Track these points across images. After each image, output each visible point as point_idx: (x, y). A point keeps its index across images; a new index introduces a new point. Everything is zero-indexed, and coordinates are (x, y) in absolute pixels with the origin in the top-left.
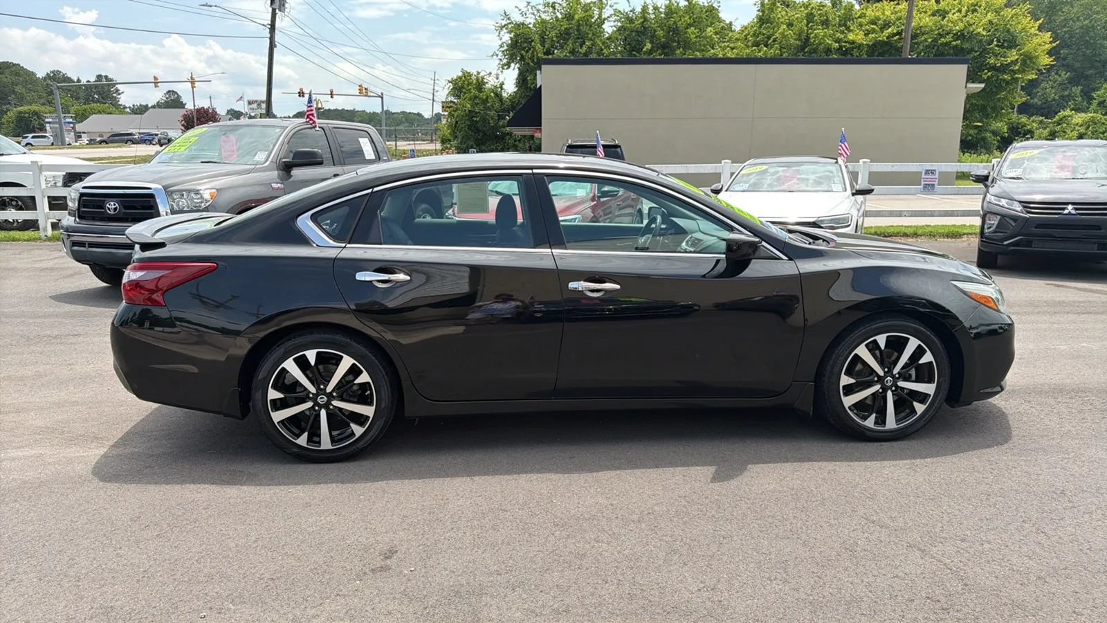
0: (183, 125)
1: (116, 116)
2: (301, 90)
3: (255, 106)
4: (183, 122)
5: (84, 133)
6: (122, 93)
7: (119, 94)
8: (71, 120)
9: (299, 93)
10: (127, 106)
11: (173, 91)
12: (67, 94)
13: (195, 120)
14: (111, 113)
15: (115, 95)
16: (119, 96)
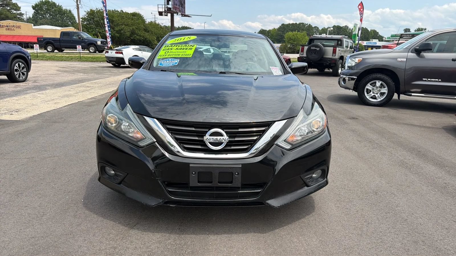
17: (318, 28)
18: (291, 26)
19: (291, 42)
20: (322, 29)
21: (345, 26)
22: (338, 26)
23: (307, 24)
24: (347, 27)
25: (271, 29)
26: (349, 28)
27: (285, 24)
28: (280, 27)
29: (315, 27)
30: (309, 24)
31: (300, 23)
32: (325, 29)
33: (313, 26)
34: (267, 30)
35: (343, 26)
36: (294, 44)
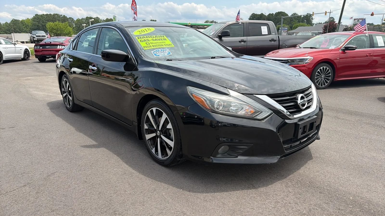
0: (323, 29)
1: (307, 27)
2: (373, 13)
3: (356, 21)
4: (324, 28)
5: (295, 33)
6: (314, 19)
7: (313, 19)
8: (286, 29)
9: (371, 14)
10: (315, 23)
11: (332, 17)
12: (296, 20)
13: (328, 27)
14: (305, 26)
15: (311, 20)
16: (312, 20)
17: (73, 19)
18: (46, 17)
19: (54, 32)
20: (77, 20)
21: (96, 17)
22: (90, 17)
23: (62, 15)
24: (98, 18)
25: (25, 19)
26: (100, 19)
27: (39, 14)
28: (34, 18)
29: (70, 18)
30: (63, 15)
31: (54, 14)
32: (80, 19)
33: (68, 17)
34: (20, 20)
35: (95, 18)
36: (58, 33)
